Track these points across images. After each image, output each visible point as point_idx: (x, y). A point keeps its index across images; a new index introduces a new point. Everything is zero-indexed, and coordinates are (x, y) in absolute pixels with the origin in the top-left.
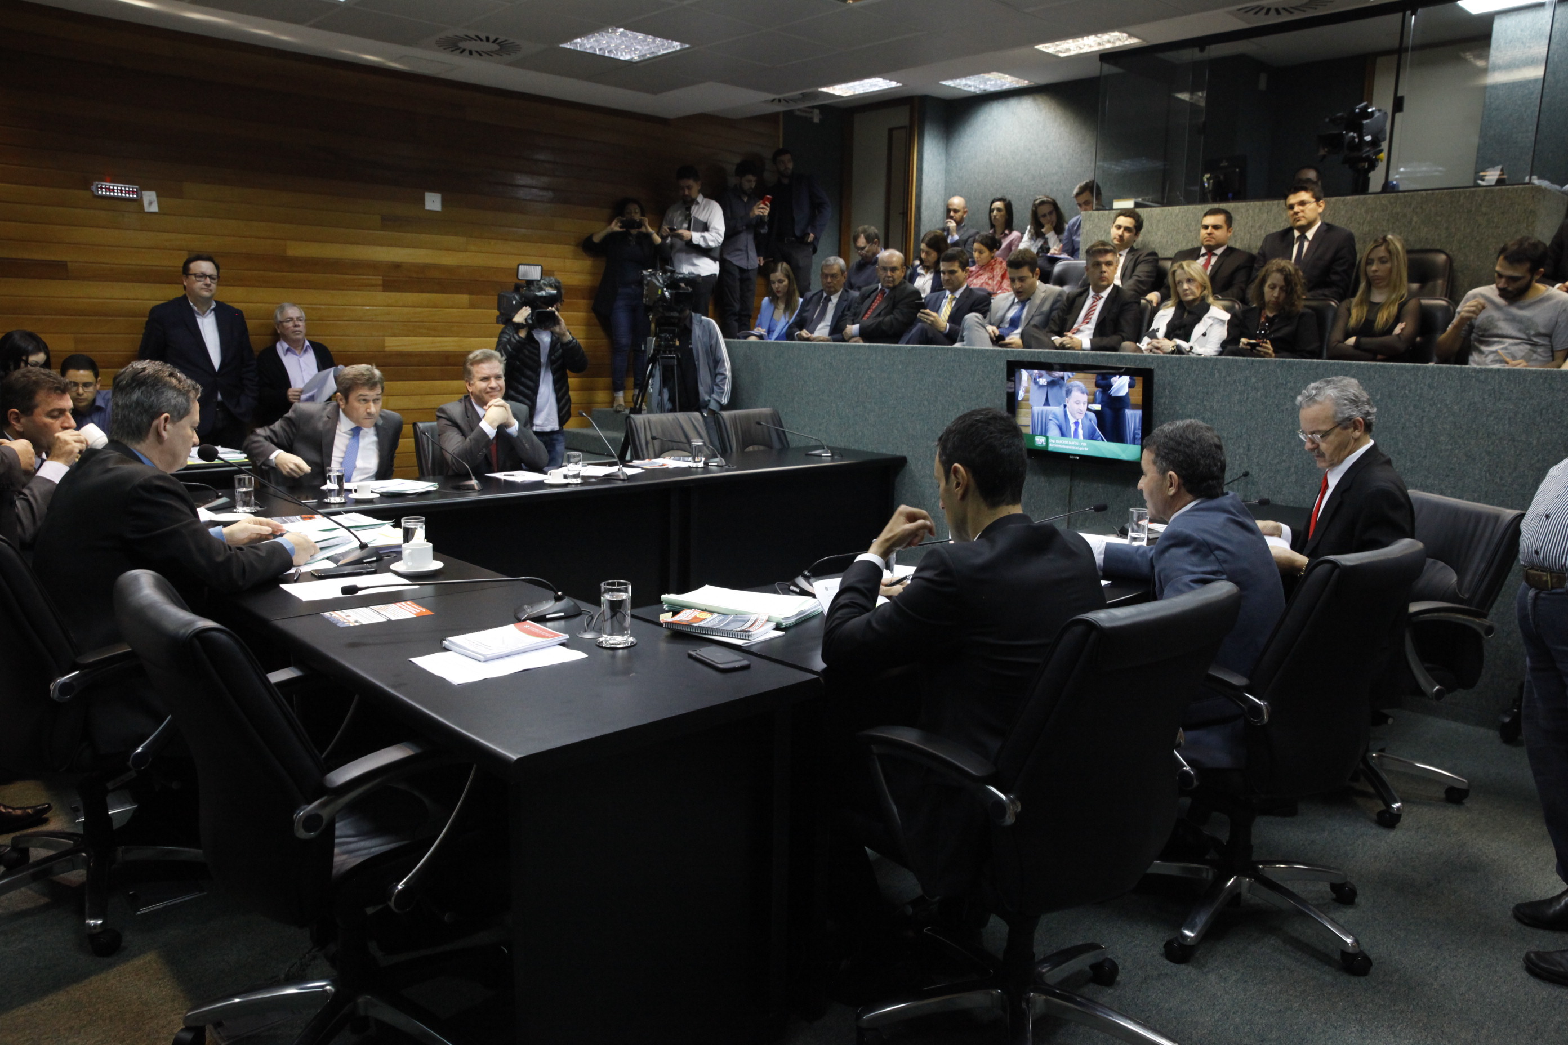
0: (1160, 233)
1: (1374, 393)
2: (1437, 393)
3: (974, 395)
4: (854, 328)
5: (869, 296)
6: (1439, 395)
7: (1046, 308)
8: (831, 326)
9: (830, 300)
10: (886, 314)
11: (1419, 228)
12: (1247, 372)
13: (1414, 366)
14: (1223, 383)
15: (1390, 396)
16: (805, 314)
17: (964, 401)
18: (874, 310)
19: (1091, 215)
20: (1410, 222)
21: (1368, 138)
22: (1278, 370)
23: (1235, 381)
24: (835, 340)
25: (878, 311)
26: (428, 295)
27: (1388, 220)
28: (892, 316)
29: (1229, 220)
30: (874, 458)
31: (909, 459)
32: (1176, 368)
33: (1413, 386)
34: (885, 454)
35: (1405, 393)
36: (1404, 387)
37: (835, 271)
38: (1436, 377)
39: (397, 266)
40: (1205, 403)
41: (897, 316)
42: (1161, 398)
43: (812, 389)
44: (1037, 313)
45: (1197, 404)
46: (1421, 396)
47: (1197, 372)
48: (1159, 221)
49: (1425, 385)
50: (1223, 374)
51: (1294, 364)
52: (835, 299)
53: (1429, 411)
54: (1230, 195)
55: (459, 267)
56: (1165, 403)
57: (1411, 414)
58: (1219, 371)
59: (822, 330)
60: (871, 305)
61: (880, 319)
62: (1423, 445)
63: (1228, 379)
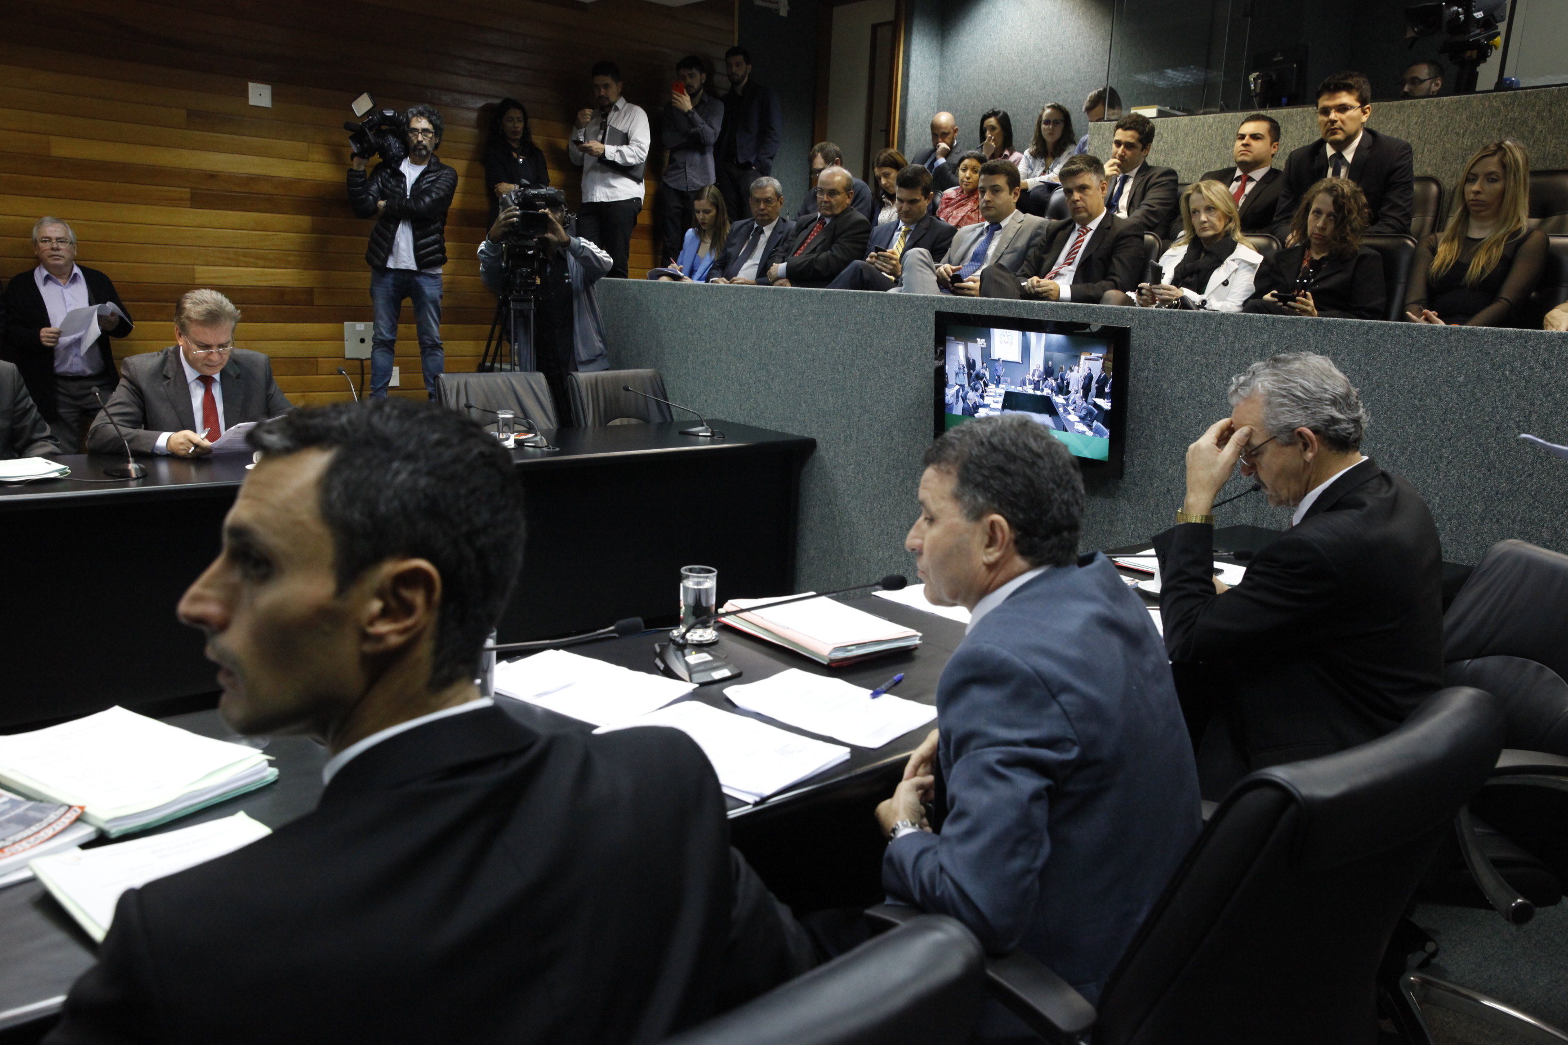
0: (1187, 150)
1: (1455, 374)
2: (1556, 376)
3: (899, 359)
4: (779, 268)
5: (806, 227)
6: (1560, 379)
7: (1021, 243)
8: (760, 265)
9: (762, 232)
10: (823, 250)
11: (1545, 138)
12: (1266, 336)
13: (1520, 333)
14: (1229, 352)
15: (1479, 379)
16: (729, 250)
17: (887, 366)
18: (809, 244)
19: (1100, 127)
20: (1532, 133)
21: (1479, 15)
22: (1310, 334)
23: (1246, 350)
24: (759, 283)
25: (812, 247)
26: (254, 214)
27: (1499, 130)
28: (829, 252)
29: (1275, 132)
30: (780, 439)
31: (818, 441)
32: (1165, 327)
33: (1517, 364)
34: (792, 435)
35: (1504, 375)
36: (1502, 365)
37: (769, 195)
38: (1556, 352)
39: (212, 176)
40: (1204, 380)
41: (835, 253)
42: (1143, 370)
43: (708, 346)
44: (1009, 250)
45: (1192, 381)
46: (1529, 379)
47: (1193, 335)
48: (1187, 134)
49: (1537, 362)
50: (1231, 339)
51: (1335, 325)
52: (768, 231)
53: (1542, 405)
54: (1284, 100)
55: (298, 181)
56: (1147, 378)
57: (1513, 407)
58: (1225, 333)
59: (748, 271)
60: (807, 238)
61: (814, 256)
62: (1529, 458)
63: (1237, 346)
